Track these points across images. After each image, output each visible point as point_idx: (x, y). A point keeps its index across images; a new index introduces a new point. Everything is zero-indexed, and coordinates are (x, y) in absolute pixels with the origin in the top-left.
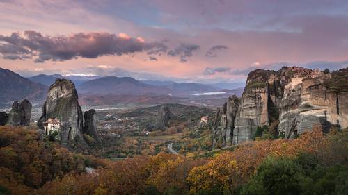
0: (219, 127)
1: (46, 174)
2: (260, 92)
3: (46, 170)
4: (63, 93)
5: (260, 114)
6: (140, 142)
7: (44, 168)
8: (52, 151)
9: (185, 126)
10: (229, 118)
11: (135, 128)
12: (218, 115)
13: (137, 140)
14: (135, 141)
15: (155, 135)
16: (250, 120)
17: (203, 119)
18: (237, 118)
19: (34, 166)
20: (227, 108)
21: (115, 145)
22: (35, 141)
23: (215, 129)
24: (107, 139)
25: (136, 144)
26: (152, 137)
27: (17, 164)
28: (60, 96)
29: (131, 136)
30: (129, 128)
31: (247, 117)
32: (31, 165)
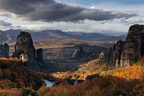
0: (111, 58)
1: (26, 83)
2: (137, 38)
3: (26, 81)
4: (25, 39)
5: (137, 51)
6: (67, 66)
7: (25, 80)
8: (27, 71)
9: (91, 57)
10: (118, 53)
11: (63, 58)
12: (110, 51)
13: (65, 65)
14: (64, 65)
15: (75, 62)
16: (130, 54)
17: (102, 54)
18: (122, 53)
19: (20, 78)
20: (116, 47)
21: (53, 67)
22: (19, 66)
23: (109, 59)
24: (49, 64)
25: (65, 67)
26: (73, 64)
27: (12, 78)
28: (23, 42)
29: (61, 62)
30: (60, 58)
31: (128, 52)
32: (19, 78)
